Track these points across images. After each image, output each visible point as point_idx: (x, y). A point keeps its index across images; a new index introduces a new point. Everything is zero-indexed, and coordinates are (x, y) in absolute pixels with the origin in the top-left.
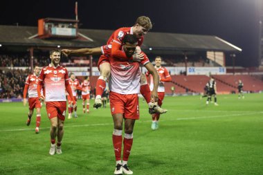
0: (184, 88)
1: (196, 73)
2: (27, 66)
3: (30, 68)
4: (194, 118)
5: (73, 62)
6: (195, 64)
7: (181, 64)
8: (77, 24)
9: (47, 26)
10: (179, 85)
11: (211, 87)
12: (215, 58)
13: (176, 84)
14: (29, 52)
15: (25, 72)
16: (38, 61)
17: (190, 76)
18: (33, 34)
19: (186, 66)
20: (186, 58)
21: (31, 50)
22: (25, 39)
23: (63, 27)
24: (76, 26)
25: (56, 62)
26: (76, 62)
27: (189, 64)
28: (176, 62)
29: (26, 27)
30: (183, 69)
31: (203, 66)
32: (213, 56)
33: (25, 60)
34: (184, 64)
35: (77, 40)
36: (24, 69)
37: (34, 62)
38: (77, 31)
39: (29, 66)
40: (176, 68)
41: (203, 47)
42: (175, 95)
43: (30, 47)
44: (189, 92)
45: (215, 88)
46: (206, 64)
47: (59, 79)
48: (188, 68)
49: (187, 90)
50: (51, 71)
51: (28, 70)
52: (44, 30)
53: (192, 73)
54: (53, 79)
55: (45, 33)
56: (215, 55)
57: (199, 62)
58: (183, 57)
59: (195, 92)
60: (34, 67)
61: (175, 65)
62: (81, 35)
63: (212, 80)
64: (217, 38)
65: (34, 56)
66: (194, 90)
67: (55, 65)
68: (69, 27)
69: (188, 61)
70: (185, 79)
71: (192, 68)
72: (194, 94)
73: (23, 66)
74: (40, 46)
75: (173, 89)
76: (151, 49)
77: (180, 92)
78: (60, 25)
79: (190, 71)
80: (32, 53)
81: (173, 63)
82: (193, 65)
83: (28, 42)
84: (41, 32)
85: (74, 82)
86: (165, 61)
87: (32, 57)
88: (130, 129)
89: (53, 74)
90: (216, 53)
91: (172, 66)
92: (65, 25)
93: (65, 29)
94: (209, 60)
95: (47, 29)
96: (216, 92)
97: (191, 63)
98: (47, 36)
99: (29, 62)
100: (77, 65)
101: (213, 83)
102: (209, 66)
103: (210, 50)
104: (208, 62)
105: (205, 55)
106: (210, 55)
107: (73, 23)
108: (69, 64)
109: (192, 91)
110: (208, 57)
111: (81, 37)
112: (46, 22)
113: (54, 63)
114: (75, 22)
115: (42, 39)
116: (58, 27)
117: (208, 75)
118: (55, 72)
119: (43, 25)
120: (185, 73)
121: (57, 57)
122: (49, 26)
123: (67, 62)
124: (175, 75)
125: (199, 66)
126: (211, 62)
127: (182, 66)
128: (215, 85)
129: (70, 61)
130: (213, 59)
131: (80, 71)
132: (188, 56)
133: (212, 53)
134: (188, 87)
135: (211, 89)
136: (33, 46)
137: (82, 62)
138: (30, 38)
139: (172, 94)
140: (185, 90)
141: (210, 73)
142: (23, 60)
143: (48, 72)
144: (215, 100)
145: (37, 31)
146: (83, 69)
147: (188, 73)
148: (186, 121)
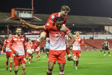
0: (92, 46)
1: (99, 38)
2: (5, 35)
3: (7, 36)
4: (98, 63)
5: (31, 32)
6: (98, 33)
7: (90, 33)
8: (33, 11)
9: (16, 13)
10: (89, 45)
11: (106, 46)
12: (109, 30)
13: (88, 44)
14: (6, 27)
15: (4, 38)
16: (12, 32)
17: (95, 40)
18: (9, 17)
19: (93, 34)
20: (93, 30)
21: (8, 26)
22: (4, 20)
23: (25, 13)
24: (32, 12)
25: (19, 34)
26: (32, 32)
27: (94, 33)
28: (88, 32)
29: (4, 13)
30: (91, 36)
31: (103, 34)
32: (108, 28)
33: (4, 31)
34: (92, 33)
35: (33, 20)
36: (4, 36)
37: (9, 32)
38: (33, 15)
39: (6, 35)
40: (87, 35)
41: (103, 23)
42: (87, 50)
43: (7, 24)
44: (95, 49)
45: (108, 46)
46: (104, 33)
47: (21, 43)
48: (94, 35)
49: (94, 48)
50: (17, 39)
51: (6, 37)
52: (15, 15)
53: (96, 38)
54: (18, 43)
55: (15, 16)
56: (109, 28)
57: (100, 32)
58: (91, 29)
59: (98, 49)
60: (9, 35)
61: (87, 33)
62: (35, 17)
63: (107, 42)
64: (110, 18)
65: (9, 29)
66: (97, 47)
67: (19, 35)
68: (28, 13)
69: (94, 31)
70: (93, 41)
71: (96, 35)
72: (97, 50)
73: (3, 34)
74: (12, 24)
75: (86, 47)
76: (73, 25)
77: (90, 49)
78: (24, 12)
79: (95, 37)
80: (8, 28)
81: (86, 32)
82: (97, 34)
83: (6, 21)
84: (13, 16)
85: (31, 44)
86: (82, 32)
87: (8, 30)
88: (62, 69)
89: (18, 40)
90: (110, 27)
91: (85, 34)
92: (26, 12)
93: (26, 14)
94: (106, 31)
95: (16, 14)
96: (109, 48)
97: (96, 33)
98: (17, 18)
99: (7, 32)
100: (33, 34)
101: (107, 44)
102: (106, 34)
103: (107, 25)
104: (106, 32)
105: (104, 28)
106: (106, 28)
107: (31, 11)
108: (28, 33)
109: (97, 48)
110: (105, 29)
111: (35, 18)
112: (16, 10)
113: (18, 35)
114: (32, 10)
115: (14, 20)
116: (22, 13)
117: (105, 39)
118: (19, 40)
119: (14, 12)
120: (93, 38)
121: (20, 31)
122: (17, 12)
123: (27, 32)
124: (87, 39)
125: (100, 34)
126: (107, 32)
127: (91, 34)
128: (108, 45)
129: (29, 32)
130: (108, 30)
131: (35, 37)
132: (94, 29)
133: (108, 27)
134: (94, 46)
135: (106, 47)
136: (9, 24)
137: (36, 32)
138: (7, 19)
139: (86, 50)
140: (93, 47)
141: (106, 38)
142: (3, 32)
143: (15, 39)
144: (109, 53)
145: (11, 16)
146: (36, 36)
147: (94, 38)
148: (93, 65)
